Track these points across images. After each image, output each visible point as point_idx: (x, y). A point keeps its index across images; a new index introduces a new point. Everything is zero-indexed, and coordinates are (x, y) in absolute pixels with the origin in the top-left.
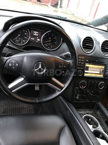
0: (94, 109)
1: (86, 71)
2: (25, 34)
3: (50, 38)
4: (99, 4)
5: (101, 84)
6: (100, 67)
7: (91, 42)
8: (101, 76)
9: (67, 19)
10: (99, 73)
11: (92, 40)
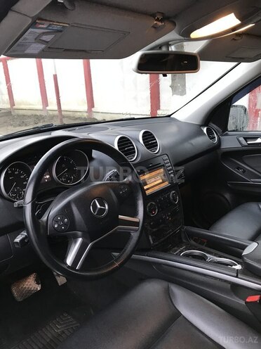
0: (184, 241)
1: (145, 187)
2: (22, 177)
3: (63, 165)
4: (55, 77)
5: (173, 197)
6: (158, 171)
7: (127, 144)
8: (166, 184)
9: (54, 126)
10: (161, 181)
11: (129, 140)
